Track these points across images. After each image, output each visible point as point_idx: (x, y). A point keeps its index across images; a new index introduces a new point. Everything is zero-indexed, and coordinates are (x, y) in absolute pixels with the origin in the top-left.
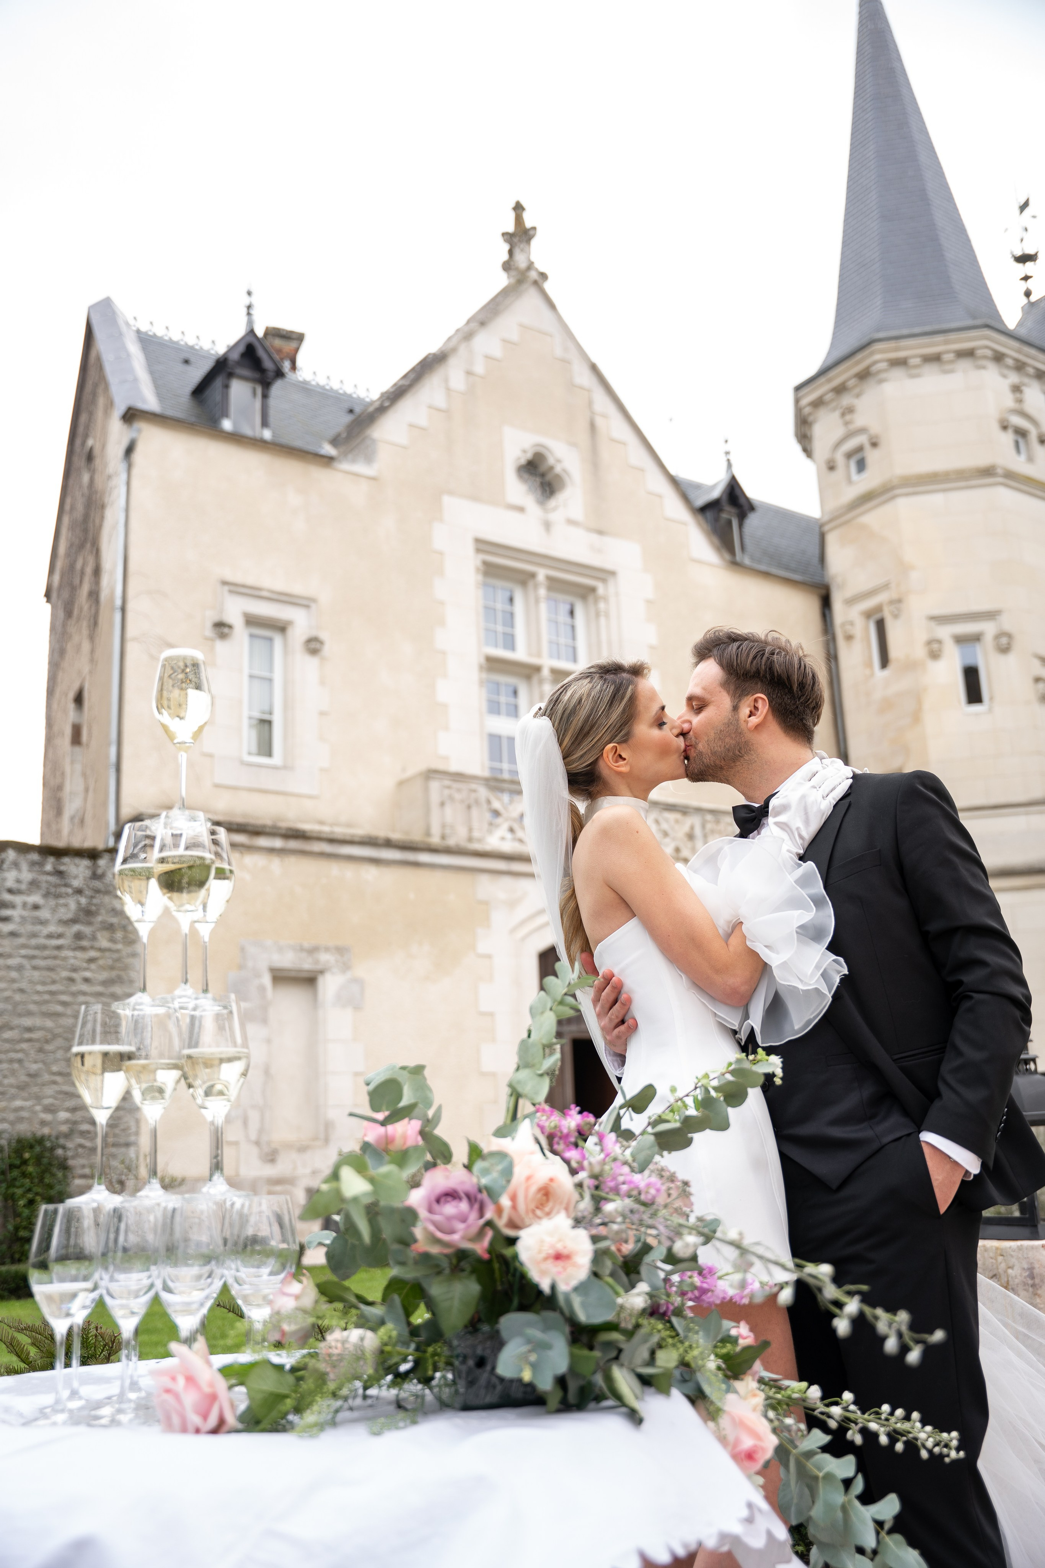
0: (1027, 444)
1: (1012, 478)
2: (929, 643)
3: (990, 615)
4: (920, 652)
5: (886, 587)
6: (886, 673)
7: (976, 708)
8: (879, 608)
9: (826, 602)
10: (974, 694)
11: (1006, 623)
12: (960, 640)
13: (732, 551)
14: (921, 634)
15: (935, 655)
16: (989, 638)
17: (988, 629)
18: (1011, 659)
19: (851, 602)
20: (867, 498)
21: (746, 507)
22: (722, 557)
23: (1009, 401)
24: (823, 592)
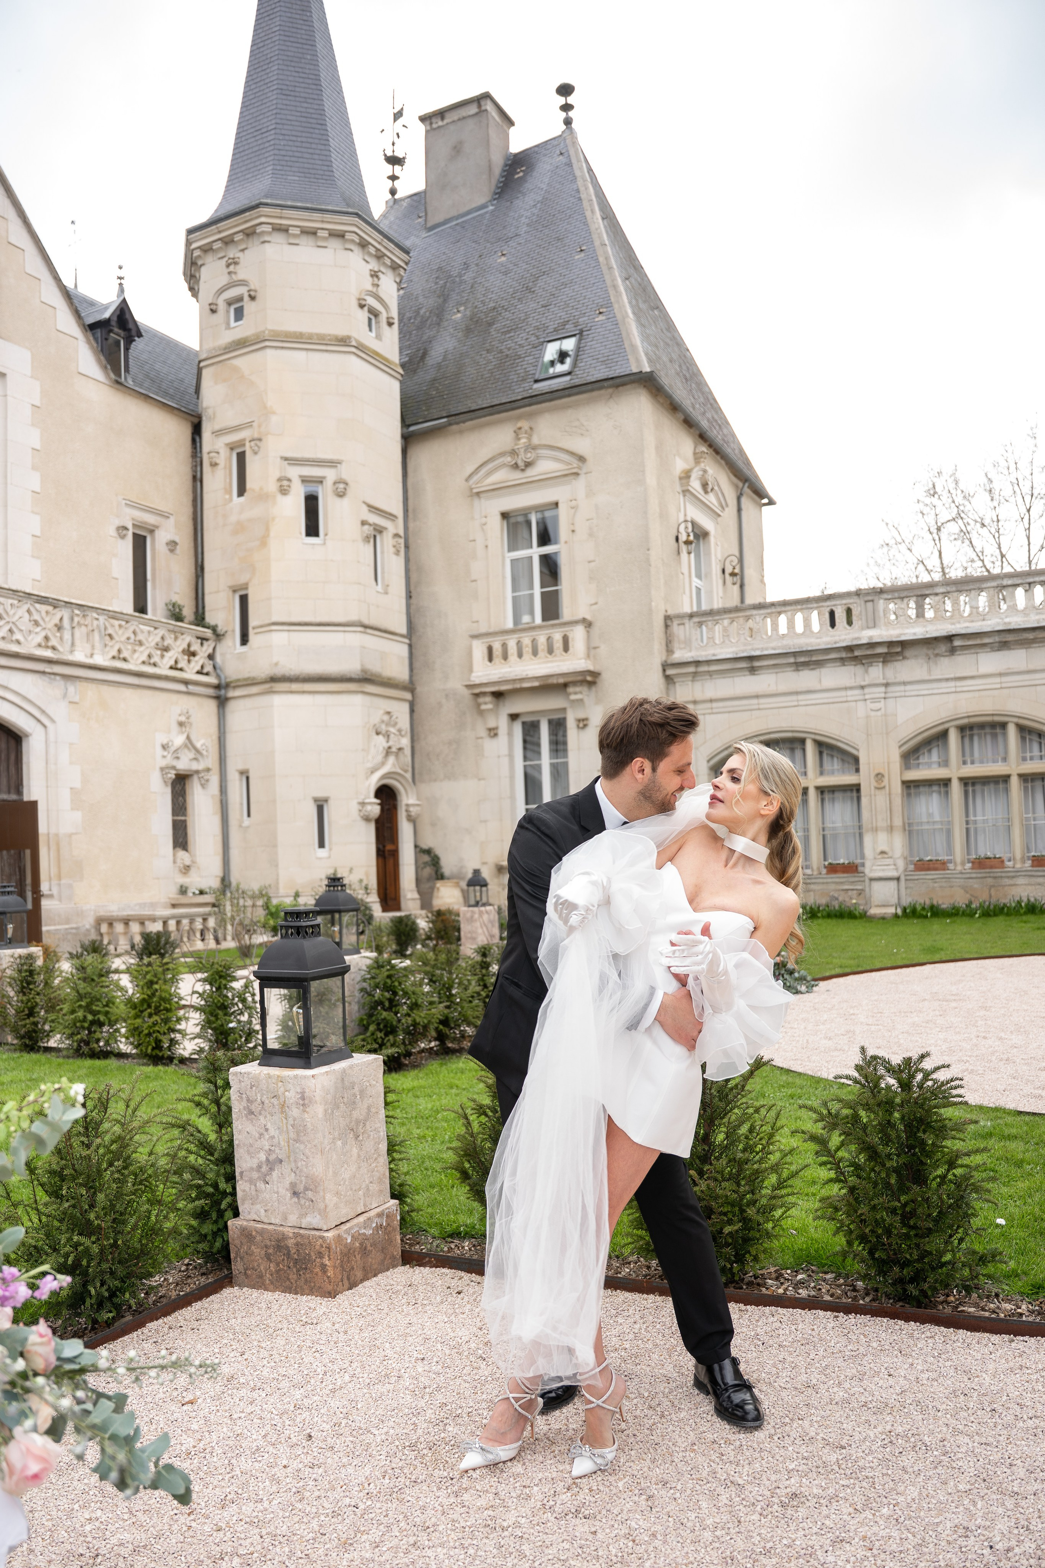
0: (377, 323)
1: (362, 350)
2: (280, 480)
3: (332, 464)
4: (272, 487)
5: (250, 425)
6: (242, 499)
7: (312, 540)
8: (242, 443)
9: (197, 430)
10: (312, 529)
11: (345, 472)
12: (305, 480)
13: (117, 372)
14: (275, 473)
15: (284, 491)
16: (329, 483)
17: (330, 475)
18: (345, 501)
19: (218, 433)
20: (241, 344)
21: (134, 332)
22: (107, 375)
23: (367, 284)
24: (196, 420)
